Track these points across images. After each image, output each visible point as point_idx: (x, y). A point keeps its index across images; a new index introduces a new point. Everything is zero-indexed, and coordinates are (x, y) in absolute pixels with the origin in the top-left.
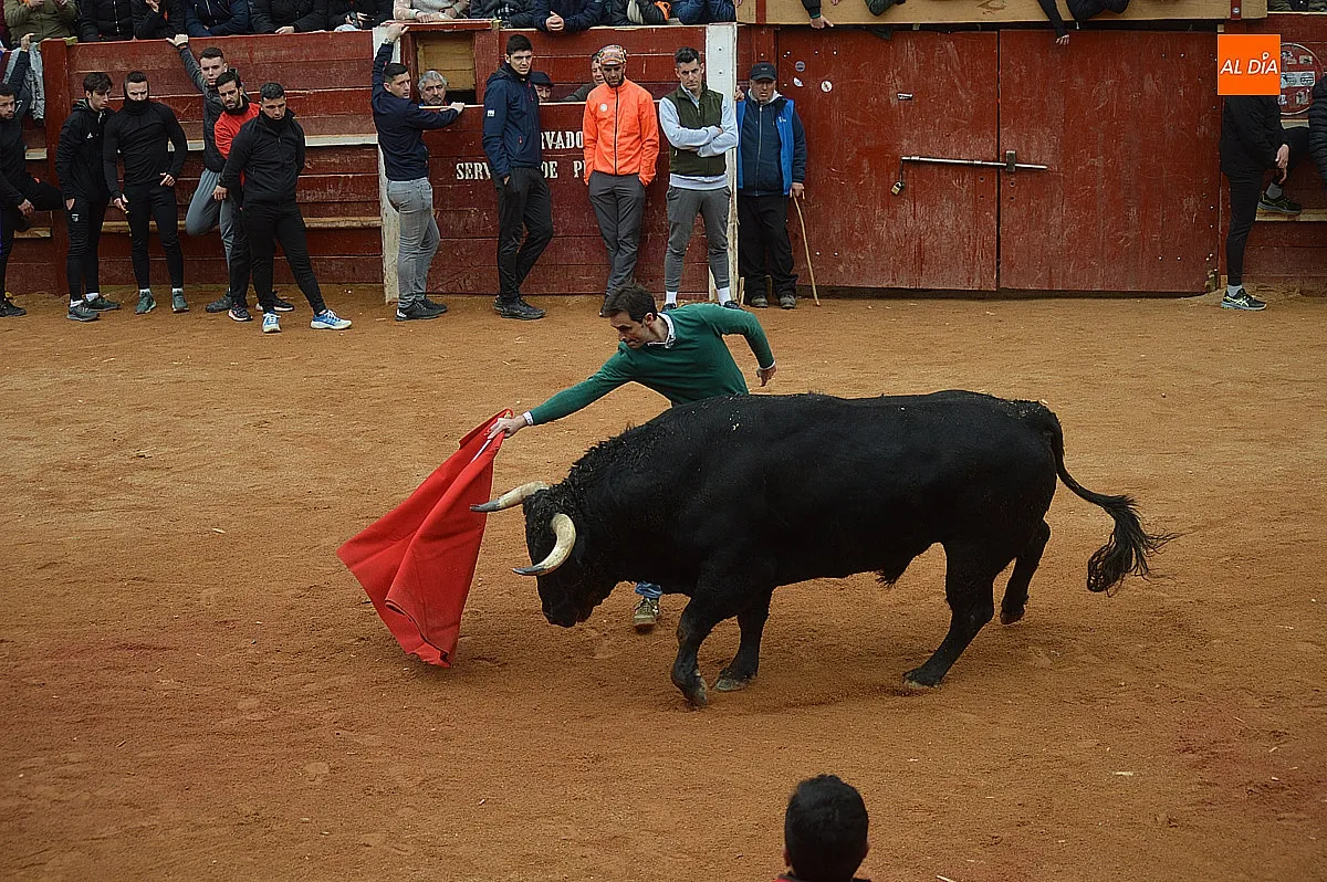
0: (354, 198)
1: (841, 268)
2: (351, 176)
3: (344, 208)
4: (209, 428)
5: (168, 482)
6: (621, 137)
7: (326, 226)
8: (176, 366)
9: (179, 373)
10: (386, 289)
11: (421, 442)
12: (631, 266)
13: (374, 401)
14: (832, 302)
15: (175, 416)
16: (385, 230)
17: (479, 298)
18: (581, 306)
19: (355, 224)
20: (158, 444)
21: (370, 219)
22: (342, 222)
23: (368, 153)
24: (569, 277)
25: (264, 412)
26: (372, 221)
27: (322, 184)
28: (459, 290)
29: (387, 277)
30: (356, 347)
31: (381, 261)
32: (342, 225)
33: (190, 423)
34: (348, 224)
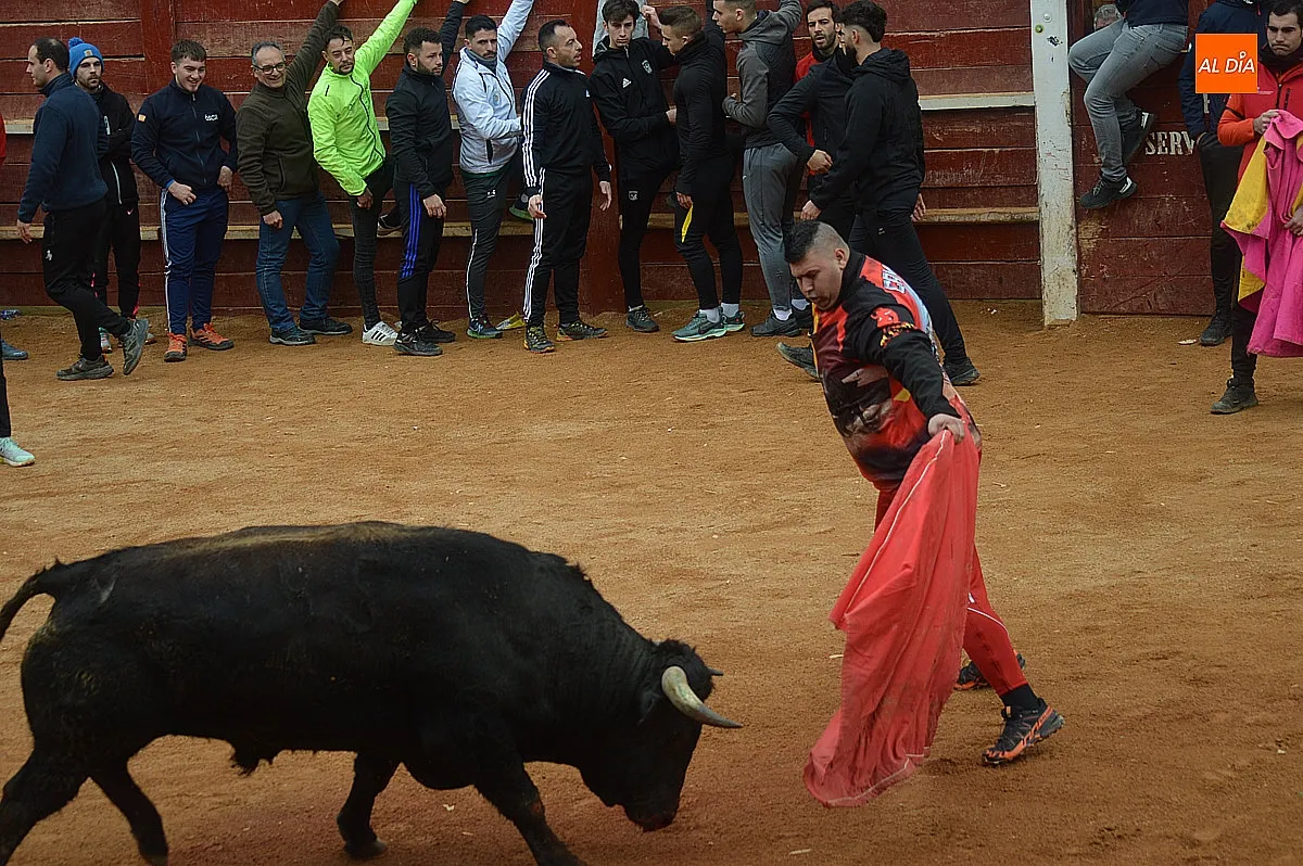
0: (1001, 180)
2: (997, 150)
3: (987, 196)
7: (962, 220)
10: (1045, 308)
16: (1045, 225)
19: (1002, 218)
21: (1026, 210)
22: (984, 215)
23: (1021, 119)
26: (1025, 212)
27: (956, 163)
29: (1047, 290)
31: (1037, 270)
32: (984, 218)
34: (992, 217)
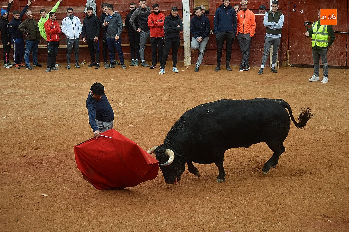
1: (305, 60)
4: (137, 98)
5: (126, 112)
6: (245, 24)
8: (129, 82)
9: (130, 83)
10: (185, 63)
11: (193, 103)
12: (248, 58)
13: (181, 92)
14: (302, 68)
15: (129, 94)
16: (185, 47)
17: (209, 65)
18: (236, 68)
20: (124, 102)
24: (233, 60)
25: (152, 94)
26: (182, 45)
28: (204, 63)
29: (185, 59)
30: (177, 78)
31: (183, 55)
33: (132, 97)
